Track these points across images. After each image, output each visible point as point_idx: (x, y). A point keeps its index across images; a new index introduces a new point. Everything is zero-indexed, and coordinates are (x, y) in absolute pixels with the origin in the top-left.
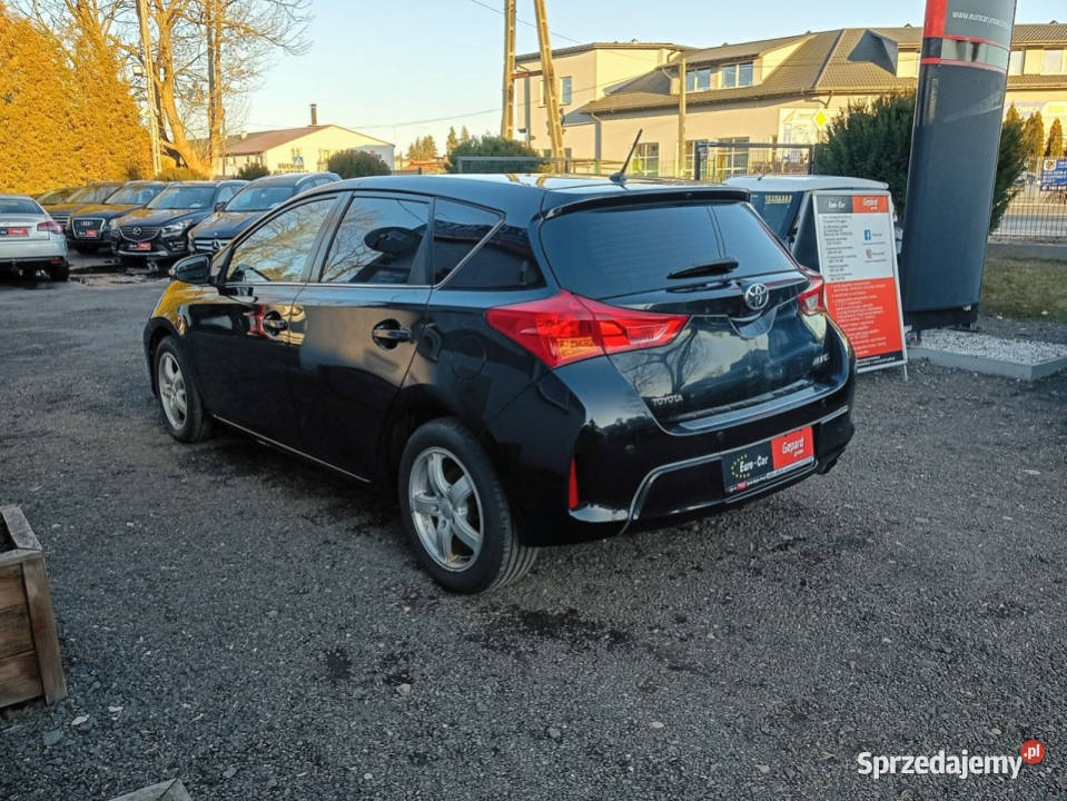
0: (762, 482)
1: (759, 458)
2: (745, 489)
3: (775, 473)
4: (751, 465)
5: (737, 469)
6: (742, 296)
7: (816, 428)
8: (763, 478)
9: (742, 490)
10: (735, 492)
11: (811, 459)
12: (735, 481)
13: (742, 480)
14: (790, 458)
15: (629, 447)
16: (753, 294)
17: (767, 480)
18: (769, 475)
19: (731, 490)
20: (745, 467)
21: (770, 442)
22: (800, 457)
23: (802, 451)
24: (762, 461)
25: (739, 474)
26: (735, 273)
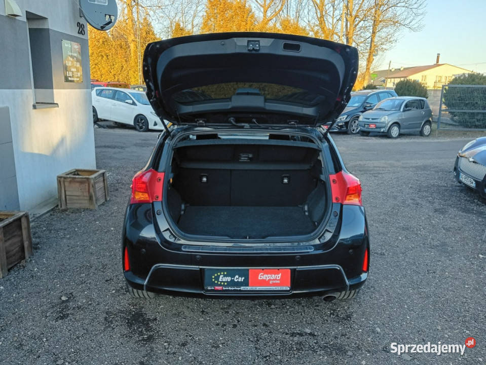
3: (249, 288)
4: (229, 279)
8: (239, 289)
10: (212, 290)
12: (213, 284)
13: (220, 285)
15: (144, 250)
19: (209, 288)
22: (274, 285)
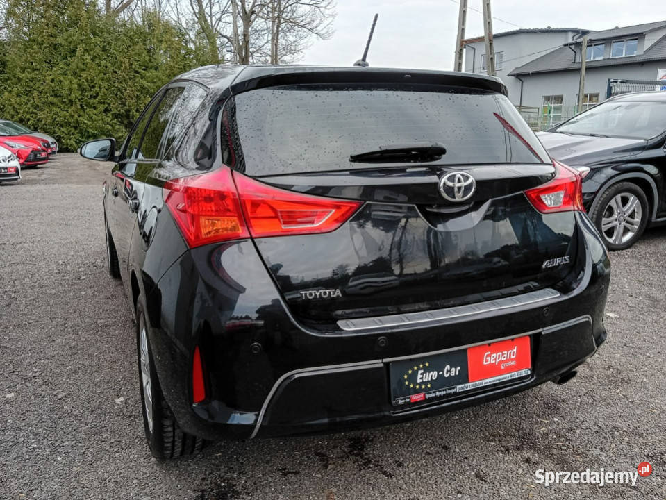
0: (450, 395)
1: (448, 367)
2: (421, 402)
3: (469, 386)
5: (413, 377)
6: (436, 184)
7: (536, 339)
9: (416, 403)
11: (526, 372)
14: (494, 370)
16: (450, 184)
17: (455, 393)
18: (460, 388)
19: (401, 402)
20: (423, 377)
21: (465, 350)
23: (513, 363)
24: (450, 371)
25: (415, 383)
26: (443, 160)
